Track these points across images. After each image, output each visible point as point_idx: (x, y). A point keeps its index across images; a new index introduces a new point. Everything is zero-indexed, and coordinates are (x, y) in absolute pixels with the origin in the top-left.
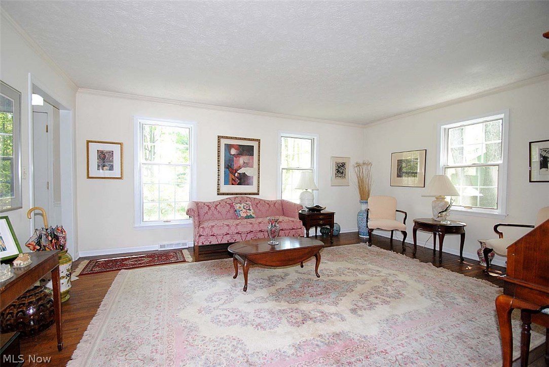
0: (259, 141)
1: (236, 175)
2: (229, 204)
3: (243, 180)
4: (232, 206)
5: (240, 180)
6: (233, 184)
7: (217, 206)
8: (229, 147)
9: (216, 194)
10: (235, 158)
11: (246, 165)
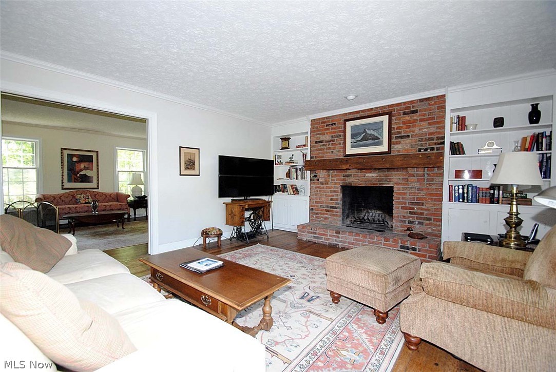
0: (97, 152)
1: (78, 175)
2: (72, 196)
3: (85, 179)
4: (73, 197)
5: (81, 179)
6: (75, 182)
7: (61, 196)
8: (70, 156)
9: (61, 189)
10: (76, 164)
11: (86, 168)
